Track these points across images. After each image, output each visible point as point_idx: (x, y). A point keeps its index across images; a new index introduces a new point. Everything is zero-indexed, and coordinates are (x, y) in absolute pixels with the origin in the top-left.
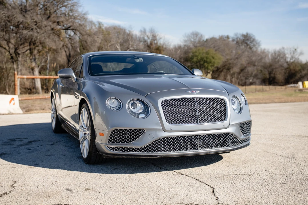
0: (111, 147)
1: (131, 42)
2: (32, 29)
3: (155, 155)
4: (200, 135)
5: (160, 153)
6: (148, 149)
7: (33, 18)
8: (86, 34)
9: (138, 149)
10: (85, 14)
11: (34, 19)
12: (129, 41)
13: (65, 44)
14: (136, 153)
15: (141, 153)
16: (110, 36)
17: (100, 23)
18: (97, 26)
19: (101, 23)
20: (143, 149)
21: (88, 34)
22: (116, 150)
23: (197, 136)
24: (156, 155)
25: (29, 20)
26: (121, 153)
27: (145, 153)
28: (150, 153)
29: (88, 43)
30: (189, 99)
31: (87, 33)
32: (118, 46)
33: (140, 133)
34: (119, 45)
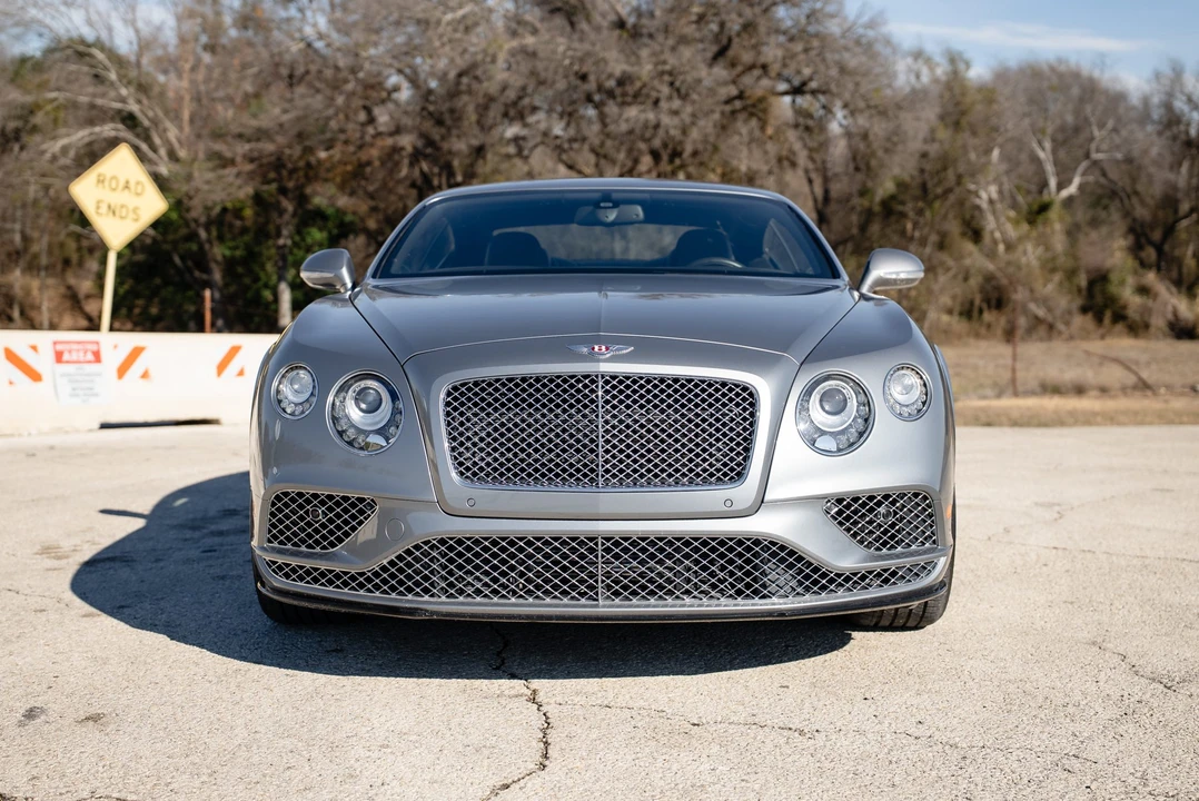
0: (274, 563)
1: (1100, 131)
2: (656, 102)
3: (406, 608)
4: (608, 539)
5: (431, 603)
6: (385, 581)
7: (662, 58)
8: (869, 107)
9: (353, 578)
10: (871, 25)
11: (665, 62)
12: (1090, 125)
13: (784, 153)
14: (346, 593)
15: (362, 595)
16: (995, 107)
17: (954, 59)
18: (939, 71)
19: (960, 54)
20: (369, 580)
21: (876, 107)
22: (287, 576)
23: (591, 539)
24: (410, 608)
25: (646, 70)
26: (300, 586)
27: (377, 598)
28: (393, 599)
29: (875, 145)
30: (573, 381)
31: (872, 103)
32: (1043, 149)
33: (361, 512)
34: (1048, 145)
